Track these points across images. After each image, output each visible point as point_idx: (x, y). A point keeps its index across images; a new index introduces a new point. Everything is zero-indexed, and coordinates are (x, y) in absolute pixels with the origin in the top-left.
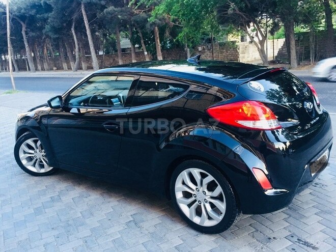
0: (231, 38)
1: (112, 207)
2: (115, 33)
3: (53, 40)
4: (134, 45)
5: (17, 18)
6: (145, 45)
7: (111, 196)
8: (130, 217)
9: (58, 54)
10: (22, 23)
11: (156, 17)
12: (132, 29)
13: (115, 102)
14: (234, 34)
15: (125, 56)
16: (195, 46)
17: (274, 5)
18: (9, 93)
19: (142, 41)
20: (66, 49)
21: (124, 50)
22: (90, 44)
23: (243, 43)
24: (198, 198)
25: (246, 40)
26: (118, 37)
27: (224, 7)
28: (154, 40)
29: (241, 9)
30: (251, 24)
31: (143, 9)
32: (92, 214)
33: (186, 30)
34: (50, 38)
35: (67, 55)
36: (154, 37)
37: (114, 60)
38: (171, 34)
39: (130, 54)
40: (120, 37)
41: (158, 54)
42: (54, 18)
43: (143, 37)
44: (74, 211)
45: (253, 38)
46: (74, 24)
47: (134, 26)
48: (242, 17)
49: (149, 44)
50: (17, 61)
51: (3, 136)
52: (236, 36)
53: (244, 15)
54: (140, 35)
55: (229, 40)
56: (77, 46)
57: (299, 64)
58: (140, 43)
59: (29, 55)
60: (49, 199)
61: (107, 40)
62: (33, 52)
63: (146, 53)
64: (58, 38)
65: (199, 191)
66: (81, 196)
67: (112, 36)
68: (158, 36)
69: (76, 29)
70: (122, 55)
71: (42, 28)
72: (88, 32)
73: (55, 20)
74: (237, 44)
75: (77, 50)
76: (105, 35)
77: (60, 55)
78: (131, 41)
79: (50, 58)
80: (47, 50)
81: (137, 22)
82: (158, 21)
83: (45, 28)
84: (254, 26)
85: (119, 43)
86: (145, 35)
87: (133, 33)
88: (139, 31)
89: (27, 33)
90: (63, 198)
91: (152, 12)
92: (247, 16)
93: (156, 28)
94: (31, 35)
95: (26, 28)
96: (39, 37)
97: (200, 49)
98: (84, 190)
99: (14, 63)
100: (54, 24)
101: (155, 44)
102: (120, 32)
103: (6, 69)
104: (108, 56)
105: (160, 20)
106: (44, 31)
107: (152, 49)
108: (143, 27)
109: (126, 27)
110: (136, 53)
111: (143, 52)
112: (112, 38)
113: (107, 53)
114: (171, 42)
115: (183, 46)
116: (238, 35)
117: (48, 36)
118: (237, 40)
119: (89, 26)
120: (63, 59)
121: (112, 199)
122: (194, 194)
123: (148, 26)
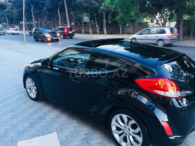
0: (145, 20)
1: (73, 127)
2: (81, 14)
3: (48, 15)
4: (91, 21)
5: (29, 2)
6: (97, 21)
7: (73, 119)
8: (84, 135)
9: (50, 23)
10: (32, 6)
11: (105, 7)
12: (91, 12)
13: (79, 62)
14: (147, 18)
15: (86, 27)
16: (125, 23)
17: (173, 3)
18: (23, 44)
19: (96, 19)
20: (54, 20)
21: (85, 23)
22: (67, 19)
23: (152, 23)
24: (125, 132)
25: (154, 22)
26: (82, 16)
27: (143, 3)
28: (102, 19)
29: (153, 5)
30: (158, 14)
31: (98, 1)
32: (62, 131)
33: (121, 14)
34: (46, 14)
35: (54, 24)
36: (102, 17)
37: (80, 28)
38: (112, 16)
39: (89, 26)
40: (84, 16)
41: (104, 27)
42: (49, 4)
43: (96, 16)
44: (52, 127)
45: (158, 21)
46: (59, 8)
47: (92, 10)
48: (154, 10)
49: (99, 21)
50: (28, 25)
51: (17, 72)
52: (148, 19)
53: (154, 8)
54: (95, 15)
55: (144, 21)
56: (60, 19)
57: (183, 38)
58: (94, 20)
59: (34, 22)
60: (39, 117)
61: (76, 17)
62: (37, 21)
63: (97, 26)
64: (50, 15)
65: (126, 128)
66: (56, 117)
67: (79, 15)
68: (105, 17)
69: (60, 10)
70: (84, 26)
71: (42, 8)
72: (67, 12)
73: (50, 5)
74: (148, 24)
75: (60, 22)
76: (75, 14)
77: (51, 23)
78: (89, 19)
79: (45, 24)
80: (44, 20)
81: (94, 8)
82: (105, 9)
83: (43, 9)
84: (160, 15)
85: (83, 19)
86: (97, 16)
87: (91, 14)
88: (95, 13)
89: (34, 11)
90: (46, 117)
91: (103, 3)
92: (156, 9)
93: (104, 12)
94: (36, 12)
95: (34, 8)
96: (40, 13)
97: (127, 25)
98: (59, 113)
99: (26, 26)
100: (48, 7)
101: (103, 21)
102: (84, 13)
103: (22, 29)
104: (76, 26)
105: (107, 8)
106: (43, 10)
107: (101, 24)
108: (97, 11)
109: (87, 10)
110: (92, 25)
111: (96, 25)
112: (79, 16)
113: (76, 24)
114: (112, 20)
115: (118, 24)
116: (149, 19)
117: (45, 13)
118: (149, 21)
119: (67, 9)
120: (52, 26)
121: (74, 121)
122: (123, 129)
123: (99, 11)
